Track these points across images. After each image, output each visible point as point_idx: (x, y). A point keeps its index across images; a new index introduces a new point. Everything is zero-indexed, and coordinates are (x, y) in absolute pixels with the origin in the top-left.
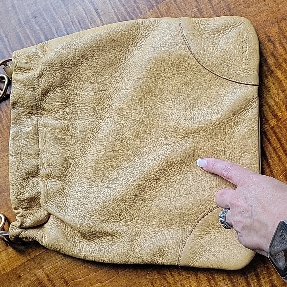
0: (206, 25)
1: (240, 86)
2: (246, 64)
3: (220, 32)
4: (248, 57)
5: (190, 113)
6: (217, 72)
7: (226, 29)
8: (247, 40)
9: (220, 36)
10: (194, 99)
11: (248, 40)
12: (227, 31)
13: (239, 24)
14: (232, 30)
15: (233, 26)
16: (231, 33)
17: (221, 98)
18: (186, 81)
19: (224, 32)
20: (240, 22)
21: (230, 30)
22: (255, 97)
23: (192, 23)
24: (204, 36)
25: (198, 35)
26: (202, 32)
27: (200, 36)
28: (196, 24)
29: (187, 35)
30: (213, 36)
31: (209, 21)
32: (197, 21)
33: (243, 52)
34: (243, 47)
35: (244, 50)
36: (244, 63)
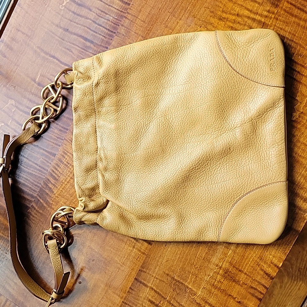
0: (239, 38)
1: (269, 88)
2: (274, 70)
3: (251, 43)
4: (275, 63)
6: (249, 77)
8: (274, 49)
9: (251, 47)
13: (267, 36)
14: (261, 41)
15: (262, 37)
16: (260, 43)
17: (253, 99)
19: (255, 43)
20: (268, 34)
22: (281, 97)
23: (226, 35)
24: (237, 46)
25: (232, 46)
26: (235, 43)
27: (234, 46)
28: (230, 36)
29: (222, 46)
30: (245, 46)
31: (241, 34)
32: (231, 34)
33: (271, 59)
34: (271, 55)
35: (272, 57)
36: (272, 69)
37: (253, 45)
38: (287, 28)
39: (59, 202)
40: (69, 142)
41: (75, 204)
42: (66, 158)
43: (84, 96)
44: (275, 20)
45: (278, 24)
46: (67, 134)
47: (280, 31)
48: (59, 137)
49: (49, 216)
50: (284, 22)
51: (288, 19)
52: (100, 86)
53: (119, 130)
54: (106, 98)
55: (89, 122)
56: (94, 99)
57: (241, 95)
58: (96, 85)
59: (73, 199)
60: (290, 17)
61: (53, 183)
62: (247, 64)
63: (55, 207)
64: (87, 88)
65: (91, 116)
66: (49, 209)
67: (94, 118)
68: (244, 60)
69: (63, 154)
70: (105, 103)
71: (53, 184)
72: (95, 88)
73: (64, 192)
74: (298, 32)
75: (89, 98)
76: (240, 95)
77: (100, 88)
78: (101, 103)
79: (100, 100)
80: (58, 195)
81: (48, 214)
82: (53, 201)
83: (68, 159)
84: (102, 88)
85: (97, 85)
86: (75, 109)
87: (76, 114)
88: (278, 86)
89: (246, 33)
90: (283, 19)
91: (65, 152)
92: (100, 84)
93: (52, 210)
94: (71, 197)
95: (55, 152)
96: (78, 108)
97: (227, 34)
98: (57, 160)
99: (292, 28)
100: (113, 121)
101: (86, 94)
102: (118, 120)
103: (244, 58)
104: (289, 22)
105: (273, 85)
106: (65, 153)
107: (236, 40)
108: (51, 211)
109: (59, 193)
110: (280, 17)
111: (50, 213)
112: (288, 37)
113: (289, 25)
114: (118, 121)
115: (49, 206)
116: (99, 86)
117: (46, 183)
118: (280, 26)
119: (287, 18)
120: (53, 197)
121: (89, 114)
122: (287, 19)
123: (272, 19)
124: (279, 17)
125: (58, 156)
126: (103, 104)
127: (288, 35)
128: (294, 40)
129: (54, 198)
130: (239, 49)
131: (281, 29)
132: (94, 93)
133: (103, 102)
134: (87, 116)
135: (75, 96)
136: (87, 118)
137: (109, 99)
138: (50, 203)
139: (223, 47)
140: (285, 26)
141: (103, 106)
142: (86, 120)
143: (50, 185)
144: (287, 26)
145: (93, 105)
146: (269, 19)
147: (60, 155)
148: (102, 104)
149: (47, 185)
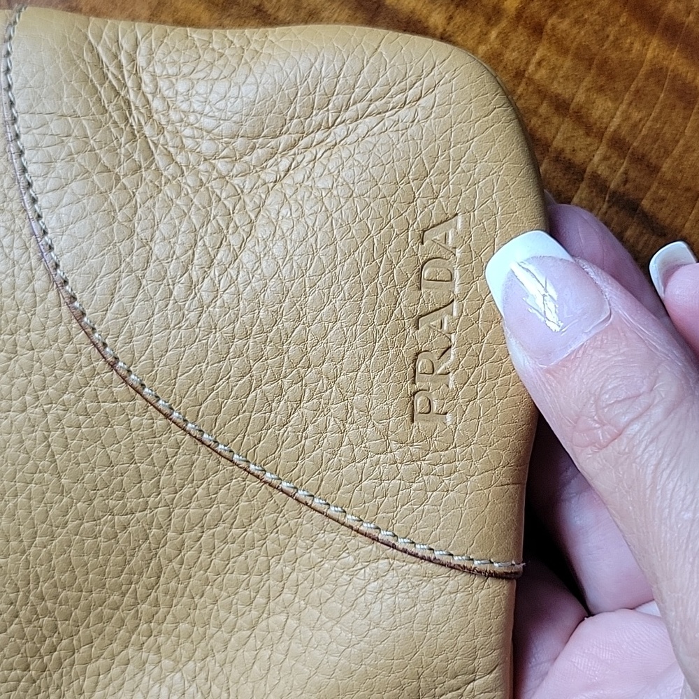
0: (182, 86)
1: (383, 564)
2: (435, 409)
3: (273, 143)
4: (453, 351)
5: (56, 676)
6: (229, 436)
7: (316, 119)
8: (460, 218)
9: (269, 176)
10: (72, 594)
11: (467, 224)
12: (319, 136)
13: (411, 94)
14: (353, 137)
15: (365, 103)
16: (345, 154)
17: (254, 613)
18: (11, 469)
19: (302, 143)
20: (419, 78)
21: (340, 131)
22: (482, 662)
23: (87, 57)
24: (160, 160)
25: (113, 151)
26: (147, 130)
27: (129, 156)
28: (120, 66)
29: (36, 147)
30: (220, 165)
31: (207, 57)
32: (126, 45)
33: (420, 309)
34: (426, 274)
35: (431, 294)
36: (419, 400)
37: (284, 164)
38: (601, 108)
44: (520, 38)
45: (539, 64)
47: (547, 121)
50: (585, 58)
51: (616, 44)
57: (167, 571)
60: (634, 26)
62: (213, 328)
68: (191, 287)
74: (676, 152)
76: (160, 568)
88: (456, 560)
89: (247, 56)
90: (581, 35)
97: (92, 49)
99: (636, 116)
103: (195, 273)
104: (621, 63)
105: (419, 549)
107: (156, 104)
110: (562, 16)
112: (603, 171)
113: (619, 86)
118: (557, 88)
119: (612, 31)
122: (606, 45)
123: (504, 24)
124: (553, 20)
127: (605, 158)
128: (645, 203)
130: (166, 189)
131: (561, 106)
139: (40, 156)
140: (588, 90)
144: (601, 89)
146: (481, 20)
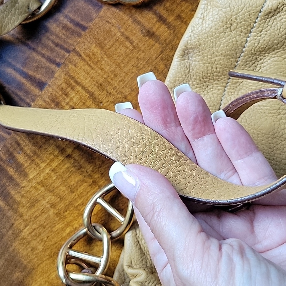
39: (37, 201)
40: (84, 60)
41: (79, 210)
42: (72, 96)
43: (227, 28)
46: (82, 38)
48: (61, 43)
49: (8, 231)
52: (276, 19)
53: (275, 140)
54: (274, 52)
55: (206, 92)
56: (247, 44)
58: (270, 13)
59: (75, 199)
61: (28, 152)
63: (27, 211)
64: (244, 11)
65: (216, 82)
66: (10, 213)
67: (219, 88)
69: (64, 86)
70: (265, 64)
71: (27, 155)
72: (261, 20)
73: (54, 178)
75: (236, 36)
77: (275, 23)
78: (256, 58)
79: (258, 53)
80: (39, 184)
81: (7, 226)
82: (23, 196)
83: (75, 99)
84: (279, 25)
85: (272, 14)
86: (184, 50)
87: (183, 62)
91: (72, 81)
92: (278, 15)
93: (18, 218)
94: (72, 192)
95: (44, 79)
96: (195, 51)
98: (47, 99)
100: (267, 111)
101: (234, 25)
102: (279, 114)
106: (69, 84)
108: (15, 220)
109: (42, 178)
111: (13, 224)
114: (279, 117)
115: (11, 207)
116: (274, 17)
117: (12, 150)
120: (24, 187)
121: (215, 74)
125: (50, 90)
126: (260, 62)
129: (28, 188)
132: (253, 30)
133: (261, 59)
134: (207, 78)
135: (203, 18)
136: (205, 82)
137: (280, 58)
138: (14, 201)
141: (258, 68)
142: (199, 85)
143: (21, 156)
145: (236, 58)
147: (55, 87)
148: (256, 64)
149: (11, 156)
